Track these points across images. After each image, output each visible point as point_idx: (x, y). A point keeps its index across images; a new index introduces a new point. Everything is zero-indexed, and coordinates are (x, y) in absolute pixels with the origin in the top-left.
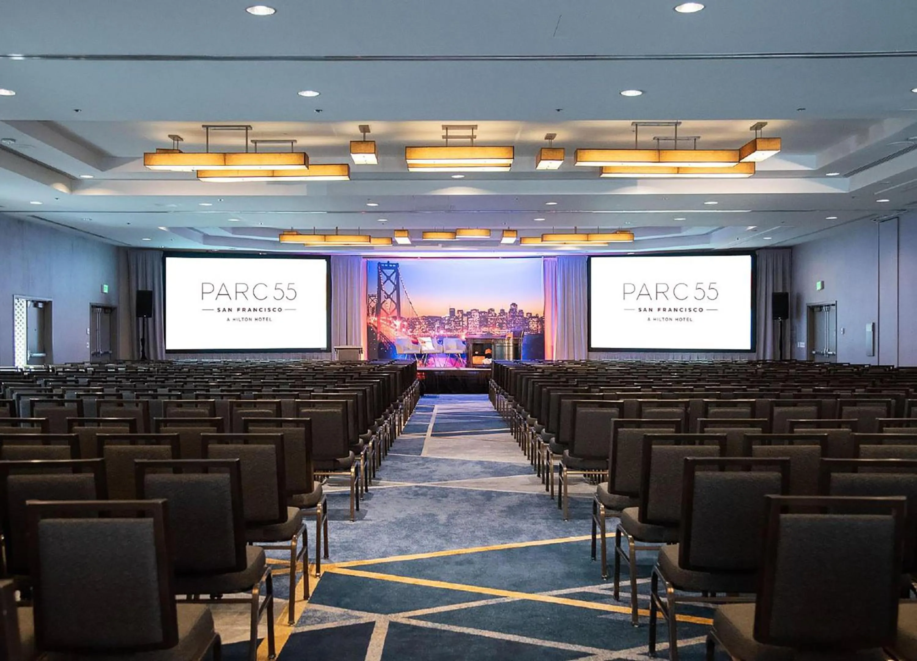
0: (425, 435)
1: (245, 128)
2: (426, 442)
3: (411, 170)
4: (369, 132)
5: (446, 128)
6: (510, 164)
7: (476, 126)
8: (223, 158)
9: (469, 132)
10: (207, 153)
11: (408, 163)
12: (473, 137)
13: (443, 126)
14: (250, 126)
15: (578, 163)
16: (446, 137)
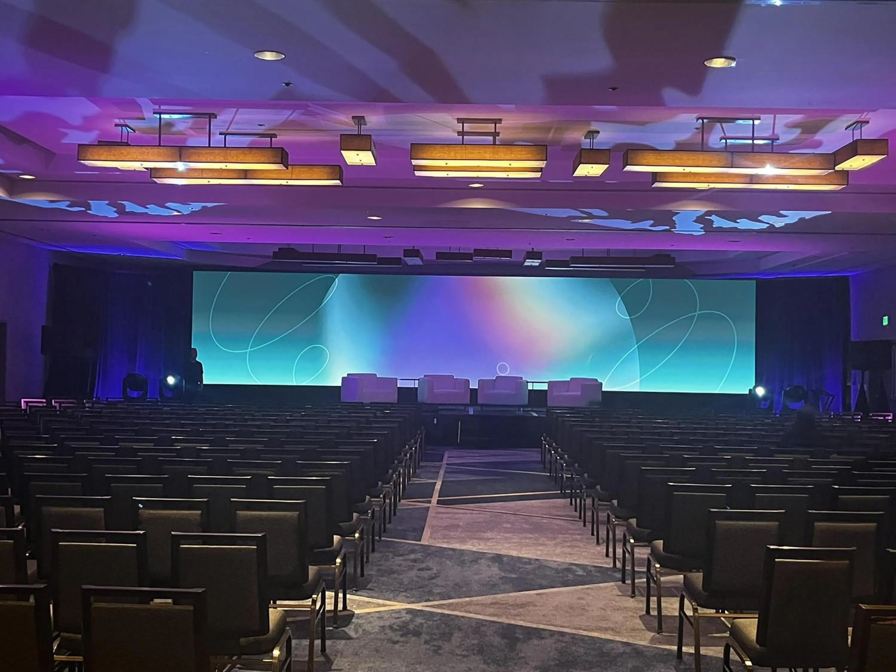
0: (430, 502)
1: (208, 116)
2: (430, 514)
3: (417, 173)
4: (366, 125)
5: (461, 121)
6: (542, 168)
7: (501, 120)
8: (178, 153)
9: (490, 128)
10: (160, 146)
11: (413, 164)
12: (495, 134)
13: (458, 119)
14: (213, 114)
15: (628, 166)
16: (462, 133)
